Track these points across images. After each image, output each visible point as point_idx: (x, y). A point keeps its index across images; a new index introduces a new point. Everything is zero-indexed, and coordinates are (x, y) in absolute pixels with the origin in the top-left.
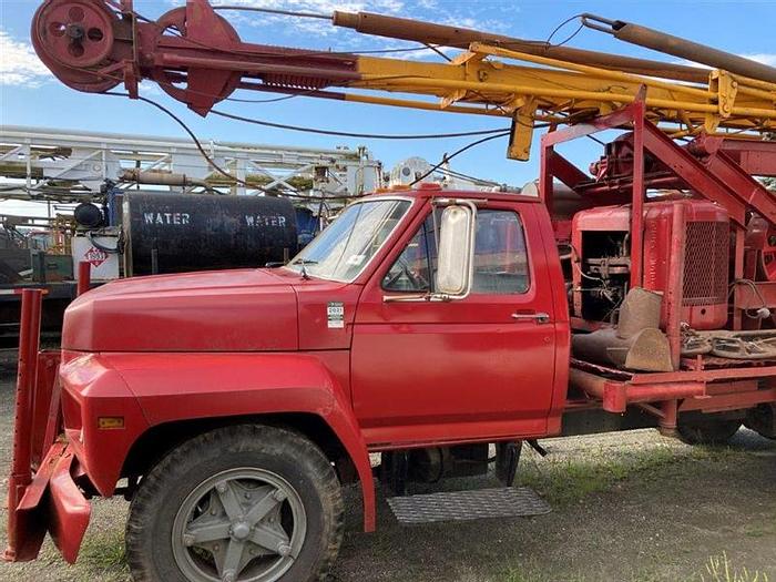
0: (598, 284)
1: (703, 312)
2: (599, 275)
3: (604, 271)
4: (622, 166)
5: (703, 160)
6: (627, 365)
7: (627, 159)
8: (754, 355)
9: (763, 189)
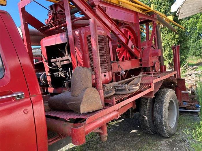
0: (57, 70)
1: (105, 76)
2: (57, 66)
3: (59, 64)
4: (59, 15)
5: (94, 8)
6: (82, 112)
7: (61, 12)
8: (131, 91)
9: (115, 24)
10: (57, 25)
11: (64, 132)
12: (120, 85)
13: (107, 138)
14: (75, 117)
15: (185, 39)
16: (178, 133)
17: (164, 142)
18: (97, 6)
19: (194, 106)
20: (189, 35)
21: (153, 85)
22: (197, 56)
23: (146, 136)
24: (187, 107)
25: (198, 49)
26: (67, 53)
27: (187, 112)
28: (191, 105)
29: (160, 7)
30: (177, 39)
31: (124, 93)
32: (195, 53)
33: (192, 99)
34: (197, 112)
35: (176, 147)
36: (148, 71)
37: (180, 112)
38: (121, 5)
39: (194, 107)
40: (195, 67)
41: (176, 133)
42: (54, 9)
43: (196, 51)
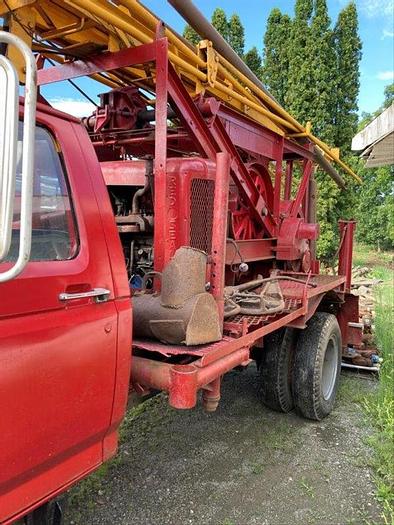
4: (119, 118)
5: (207, 120)
6: (188, 342)
7: (126, 113)
8: (271, 310)
9: (238, 158)
10: (112, 139)
11: (152, 381)
12: (243, 294)
13: (217, 404)
14: (176, 351)
15: (350, 202)
16: (336, 413)
17: (308, 429)
18: (214, 117)
19: (370, 357)
20: (355, 189)
21: (307, 303)
22: (369, 242)
23: (270, 415)
24: (355, 358)
25: (371, 228)
26: (134, 209)
27: (355, 370)
28: (362, 354)
29: (303, 118)
30: (334, 197)
31: (257, 311)
32: (364, 235)
33: (365, 342)
34: (374, 372)
35: (335, 441)
36: (288, 269)
37: (343, 368)
38: (246, 112)
39: (368, 360)
40: (366, 269)
41: (332, 413)
42: (112, 103)
43: (366, 231)
